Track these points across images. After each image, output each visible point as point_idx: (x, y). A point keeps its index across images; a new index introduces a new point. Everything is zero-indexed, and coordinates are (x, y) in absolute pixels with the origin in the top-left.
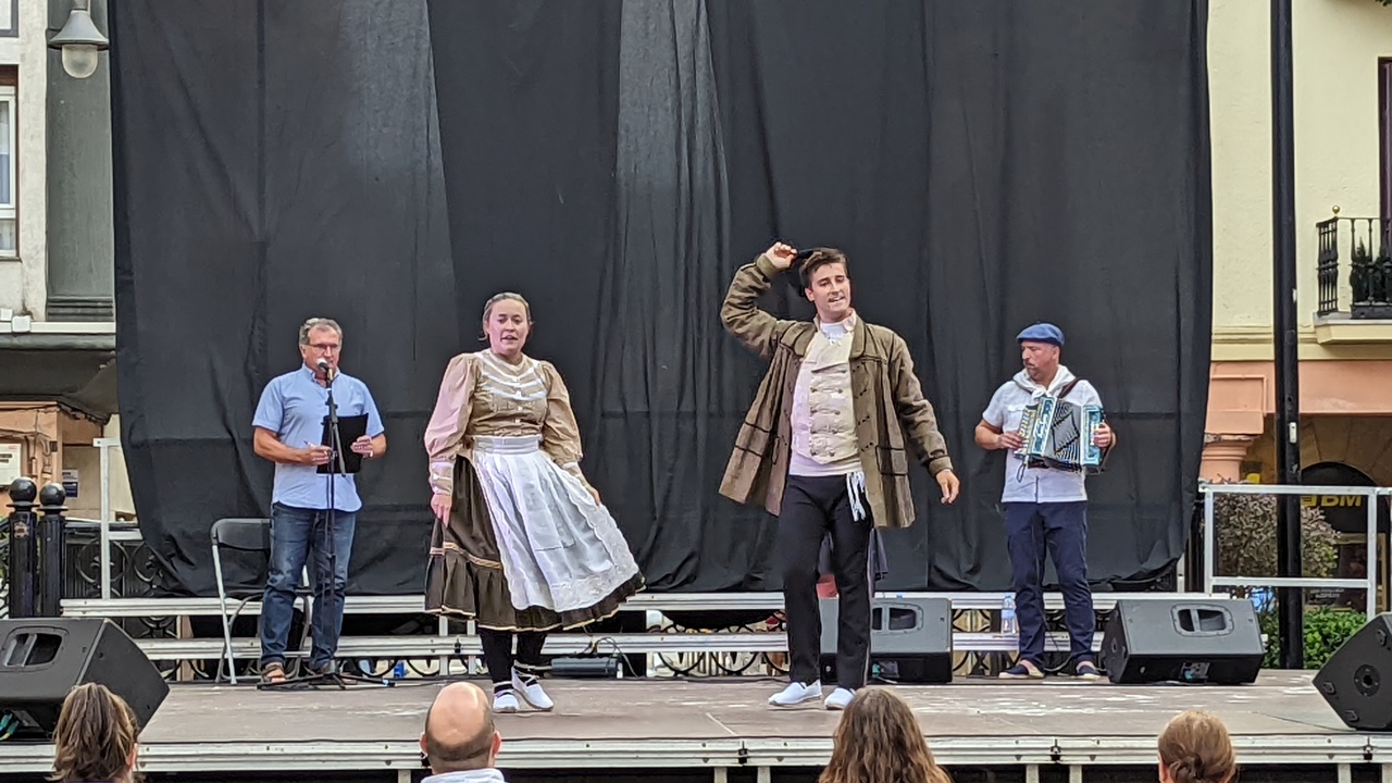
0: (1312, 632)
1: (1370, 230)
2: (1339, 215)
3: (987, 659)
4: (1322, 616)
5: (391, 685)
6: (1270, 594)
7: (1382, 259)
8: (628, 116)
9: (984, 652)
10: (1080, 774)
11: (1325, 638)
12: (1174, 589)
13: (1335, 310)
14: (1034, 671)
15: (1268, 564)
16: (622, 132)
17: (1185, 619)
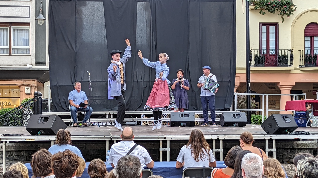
0: (252, 118)
1: (258, 52)
2: (252, 49)
3: (198, 123)
4: (253, 115)
5: (99, 127)
7: (260, 56)
8: (138, 31)
9: (198, 121)
10: (222, 141)
11: (254, 119)
12: (230, 111)
13: (252, 65)
14: (207, 124)
16: (137, 34)
17: (234, 115)
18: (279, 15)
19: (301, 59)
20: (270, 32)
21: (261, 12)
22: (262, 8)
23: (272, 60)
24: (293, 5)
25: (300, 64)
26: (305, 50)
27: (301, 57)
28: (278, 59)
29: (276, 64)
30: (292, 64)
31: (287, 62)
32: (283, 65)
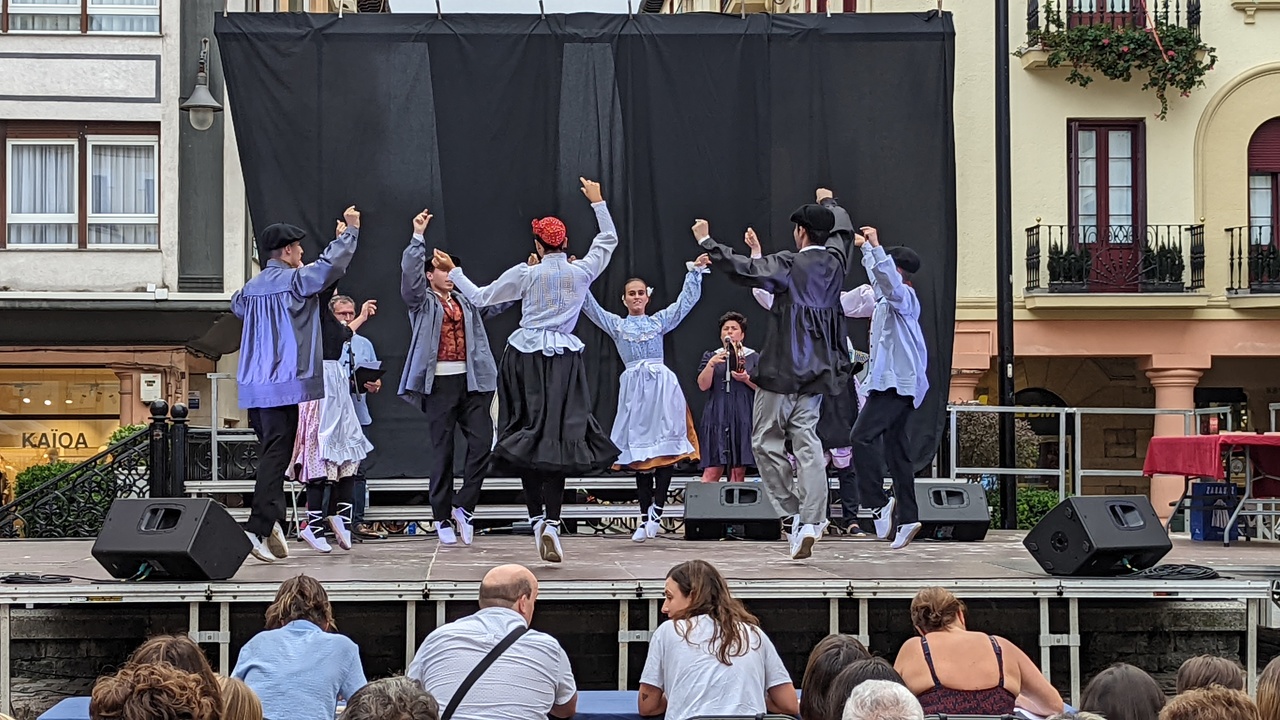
0: (1023, 504)
1: (1061, 234)
2: (1040, 223)
4: (1029, 493)
6: (994, 479)
7: (1070, 252)
8: (565, 157)
10: (866, 605)
11: (1031, 508)
12: (930, 476)
15: (993, 458)
17: (937, 496)
18: (1146, 87)
19: (1236, 262)
20: (1110, 156)
21: (1073, 78)
22: (1077, 59)
23: (1118, 268)
24: (1202, 47)
25: (1232, 282)
26: (1250, 227)
27: (1236, 255)
28: (1145, 263)
29: (1136, 285)
30: (1198, 283)
31: (1181, 276)
32: (1162, 287)
